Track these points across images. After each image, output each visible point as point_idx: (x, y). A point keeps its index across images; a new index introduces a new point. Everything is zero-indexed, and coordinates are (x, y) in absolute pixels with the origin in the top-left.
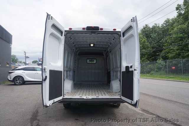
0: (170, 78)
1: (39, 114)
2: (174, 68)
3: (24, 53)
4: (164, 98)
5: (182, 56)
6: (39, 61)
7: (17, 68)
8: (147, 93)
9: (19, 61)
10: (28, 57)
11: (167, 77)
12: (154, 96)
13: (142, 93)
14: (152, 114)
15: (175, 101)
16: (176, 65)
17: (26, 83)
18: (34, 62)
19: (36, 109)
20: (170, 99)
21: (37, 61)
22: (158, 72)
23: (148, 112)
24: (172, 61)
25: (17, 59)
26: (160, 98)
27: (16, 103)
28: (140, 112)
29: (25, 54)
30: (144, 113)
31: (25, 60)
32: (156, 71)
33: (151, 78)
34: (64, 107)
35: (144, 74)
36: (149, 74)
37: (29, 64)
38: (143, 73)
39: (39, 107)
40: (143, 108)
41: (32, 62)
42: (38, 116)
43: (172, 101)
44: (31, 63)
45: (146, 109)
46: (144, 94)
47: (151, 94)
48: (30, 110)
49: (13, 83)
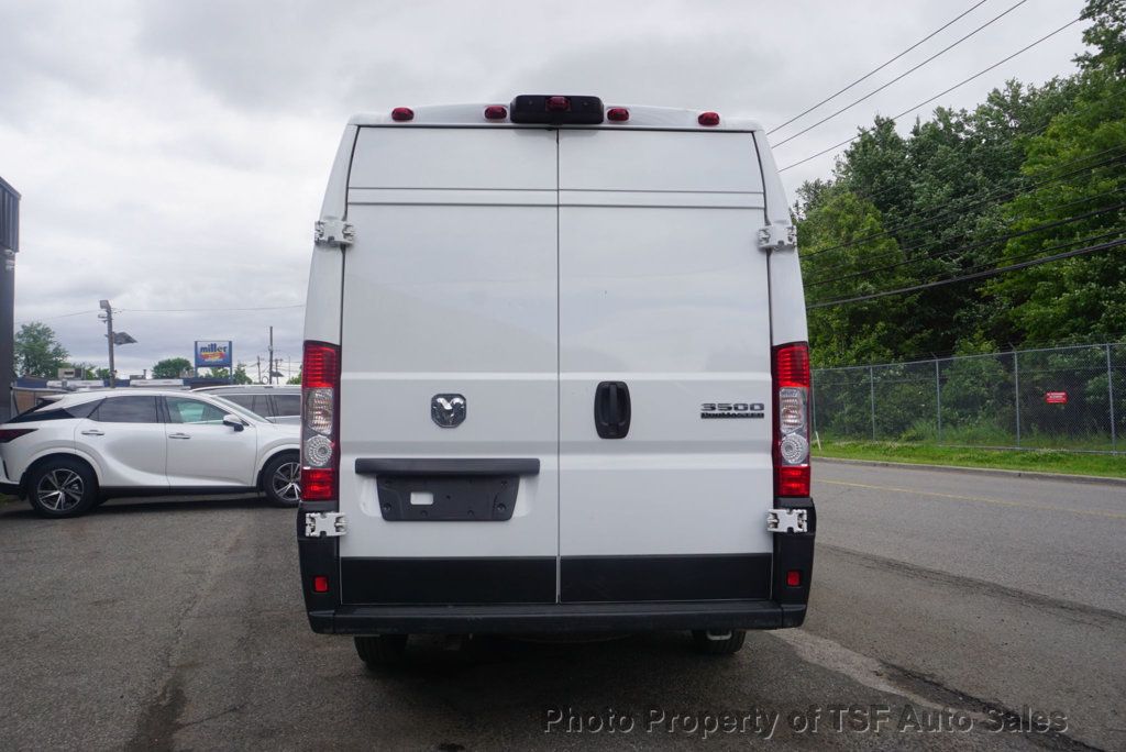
0: (1036, 460)
1: (189, 714)
2: (1057, 396)
3: (104, 312)
4: (1027, 589)
5: (1108, 319)
6: (200, 364)
7: (51, 402)
8: (905, 558)
9: (67, 366)
10: (129, 340)
11: (1017, 458)
12: (958, 579)
13: (875, 559)
14: (968, 699)
15: (1104, 612)
16: (1067, 380)
17: (110, 502)
18: (168, 370)
19: (168, 676)
20: (1071, 598)
21: (185, 364)
22: (954, 424)
23: (938, 685)
24: (1044, 356)
25: (58, 352)
26: (998, 591)
27: (34, 636)
28: (884, 686)
29: (109, 320)
30: (912, 697)
31: (108, 359)
32: (946, 421)
33: (913, 462)
34: (360, 663)
35: (869, 436)
36: (898, 438)
37: (133, 382)
38: (859, 429)
39: (192, 665)
40: (896, 662)
41: (157, 369)
42: (180, 726)
43: (1083, 609)
44: (149, 376)
45: (919, 664)
46: (891, 565)
47: (937, 568)
48: (128, 686)
49: (27, 506)
